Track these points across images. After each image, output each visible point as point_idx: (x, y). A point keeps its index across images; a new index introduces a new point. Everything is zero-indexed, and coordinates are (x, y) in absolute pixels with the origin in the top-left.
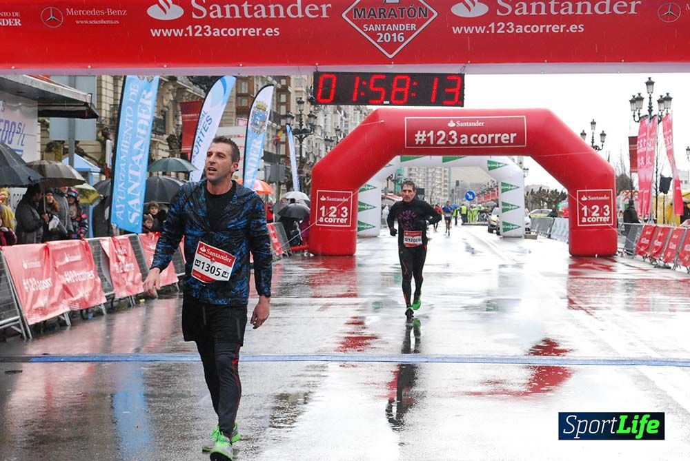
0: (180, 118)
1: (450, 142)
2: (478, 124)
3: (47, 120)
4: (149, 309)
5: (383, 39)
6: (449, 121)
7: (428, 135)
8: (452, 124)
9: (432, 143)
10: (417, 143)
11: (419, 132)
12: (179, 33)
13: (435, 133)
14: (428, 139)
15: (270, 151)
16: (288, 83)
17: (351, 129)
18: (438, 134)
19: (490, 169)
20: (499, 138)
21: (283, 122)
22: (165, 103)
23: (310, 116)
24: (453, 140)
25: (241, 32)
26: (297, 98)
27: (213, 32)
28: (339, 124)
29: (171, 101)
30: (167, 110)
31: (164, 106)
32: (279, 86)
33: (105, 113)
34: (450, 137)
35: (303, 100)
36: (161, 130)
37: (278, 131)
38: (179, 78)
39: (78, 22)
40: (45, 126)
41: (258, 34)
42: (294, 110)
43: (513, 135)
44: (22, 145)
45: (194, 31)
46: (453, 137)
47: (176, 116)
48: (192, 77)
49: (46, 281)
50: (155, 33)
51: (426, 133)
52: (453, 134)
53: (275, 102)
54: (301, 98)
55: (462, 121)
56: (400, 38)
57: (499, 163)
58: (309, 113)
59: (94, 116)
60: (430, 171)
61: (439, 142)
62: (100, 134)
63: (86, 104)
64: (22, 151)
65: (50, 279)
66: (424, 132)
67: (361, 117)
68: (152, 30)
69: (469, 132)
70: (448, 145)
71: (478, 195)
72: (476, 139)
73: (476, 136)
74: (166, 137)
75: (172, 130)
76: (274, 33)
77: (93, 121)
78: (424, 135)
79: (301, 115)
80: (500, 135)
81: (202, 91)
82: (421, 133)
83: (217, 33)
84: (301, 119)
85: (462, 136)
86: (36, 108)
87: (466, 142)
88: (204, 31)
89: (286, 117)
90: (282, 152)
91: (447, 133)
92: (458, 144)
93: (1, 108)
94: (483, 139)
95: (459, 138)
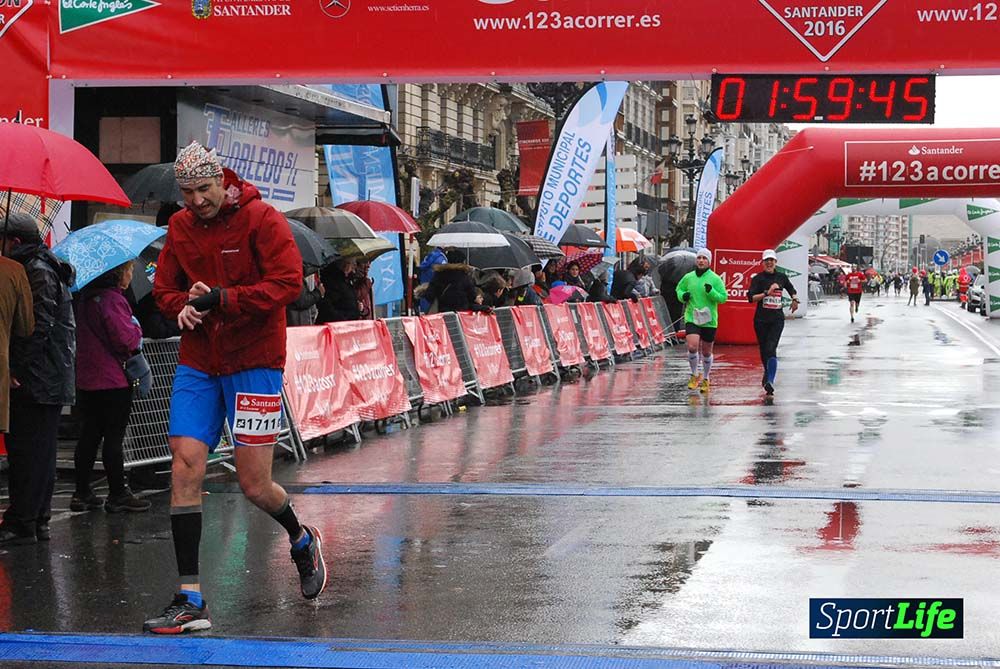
0: (517, 147)
1: (912, 177)
2: (954, 151)
4: (472, 420)
5: (813, 31)
6: (910, 146)
7: (879, 168)
8: (914, 152)
9: (885, 178)
10: (863, 179)
11: (866, 163)
12: (514, 24)
13: (889, 165)
14: (879, 173)
15: (646, 193)
16: (673, 94)
17: (765, 160)
18: (895, 166)
19: (971, 217)
20: (986, 172)
21: (665, 151)
22: (496, 124)
23: (704, 141)
24: (916, 175)
25: (604, 22)
26: (685, 116)
27: (563, 21)
28: (747, 154)
29: (503, 120)
31: (493, 129)
32: (660, 98)
33: (410, 139)
34: (912, 171)
35: (695, 117)
36: (489, 164)
37: (658, 163)
38: (515, 88)
41: (629, 25)
42: (681, 133)
44: (294, 185)
45: (537, 21)
46: (916, 170)
47: (511, 143)
48: (534, 84)
49: (327, 378)
50: (480, 24)
51: (877, 165)
52: (916, 166)
53: (654, 122)
54: (692, 116)
55: (930, 146)
56: (839, 28)
57: (984, 209)
58: (703, 137)
59: (395, 142)
60: (881, 221)
61: (896, 178)
62: (402, 169)
63: (383, 125)
64: (294, 193)
65: (332, 376)
66: (873, 163)
67: (779, 142)
68: (475, 20)
69: (940, 162)
70: (908, 181)
71: (953, 257)
72: (950, 173)
73: (951, 168)
74: (496, 173)
75: (505, 163)
76: (653, 22)
78: (873, 167)
79: (691, 140)
80: (986, 167)
81: (548, 106)
82: (869, 165)
83: (569, 23)
84: (691, 146)
85: (929, 169)
86: (313, 132)
87: (936, 178)
88: (551, 20)
89: (671, 142)
90: (664, 194)
91: (907, 164)
92: (924, 180)
93: (264, 131)
94: (961, 173)
95: (925, 172)
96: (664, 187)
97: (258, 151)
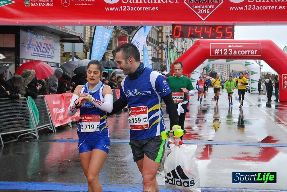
0: (118, 43)
1: (229, 53)
2: (241, 46)
3: (63, 44)
5: (200, 12)
6: (229, 45)
7: (220, 51)
9: (222, 54)
10: (215, 54)
12: (117, 9)
14: (220, 52)
15: (154, 57)
16: (162, 29)
17: (188, 48)
18: (224, 50)
19: (246, 65)
21: (160, 45)
22: (112, 37)
23: (171, 42)
24: (230, 53)
25: (142, 9)
26: (166, 35)
27: (130, 9)
28: (183, 46)
29: (114, 36)
30: (112, 39)
32: (159, 30)
33: (87, 41)
34: (229, 52)
35: (168, 36)
36: (110, 48)
38: (117, 26)
39: (76, 4)
40: (62, 46)
41: (149, 10)
42: (165, 40)
43: (256, 51)
44: (53, 54)
45: (123, 8)
46: (230, 52)
47: (116, 42)
48: (123, 26)
49: (62, 109)
51: (219, 50)
53: (157, 37)
55: (234, 45)
56: (208, 12)
57: (250, 63)
58: (171, 41)
59: (82, 42)
60: (221, 65)
61: (225, 54)
62: (85, 50)
63: (79, 37)
64: (53, 56)
65: (64, 109)
66: (218, 49)
67: (192, 43)
68: (106, 8)
69: (237, 49)
70: (228, 54)
72: (240, 53)
73: (240, 51)
74: (112, 51)
75: (114, 48)
76: (156, 9)
77: (82, 44)
78: (218, 51)
79: (167, 42)
80: (250, 51)
81: (127, 32)
82: (217, 50)
83: (132, 9)
84: (167, 44)
85: (234, 51)
86: (59, 39)
87: (236, 54)
88: (127, 8)
89: (161, 43)
90: (160, 57)
91: (228, 50)
92: (233, 54)
93: (45, 38)
94: (243, 52)
95: (233, 52)
96: (160, 55)
97: (43, 44)
